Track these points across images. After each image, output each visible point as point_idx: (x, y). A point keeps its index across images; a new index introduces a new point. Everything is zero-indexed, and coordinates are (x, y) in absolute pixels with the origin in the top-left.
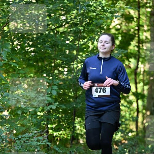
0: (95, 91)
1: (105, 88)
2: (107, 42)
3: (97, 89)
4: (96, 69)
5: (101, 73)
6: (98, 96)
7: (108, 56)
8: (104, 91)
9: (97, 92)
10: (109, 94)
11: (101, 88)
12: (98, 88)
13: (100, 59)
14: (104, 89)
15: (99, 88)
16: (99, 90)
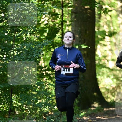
0: (63, 70)
2: (70, 37)
3: (64, 69)
5: (67, 58)
6: (65, 73)
7: (71, 47)
8: (69, 70)
10: (72, 73)
11: (67, 69)
13: (66, 48)
14: (69, 69)
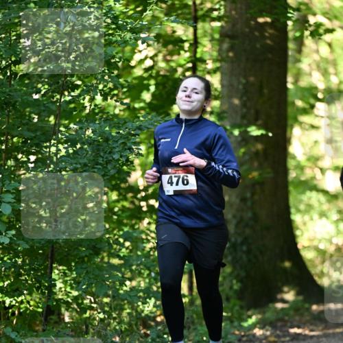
1: (187, 176)
4: (169, 140)
5: (176, 148)
8: (186, 182)
9: (172, 185)
10: (195, 188)
12: (173, 175)
13: (180, 122)
14: (185, 178)
15: (175, 177)
16: (175, 180)
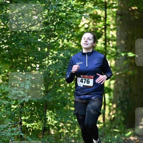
1: (89, 80)
8: (88, 82)
12: (83, 79)
16: (84, 81)
